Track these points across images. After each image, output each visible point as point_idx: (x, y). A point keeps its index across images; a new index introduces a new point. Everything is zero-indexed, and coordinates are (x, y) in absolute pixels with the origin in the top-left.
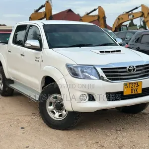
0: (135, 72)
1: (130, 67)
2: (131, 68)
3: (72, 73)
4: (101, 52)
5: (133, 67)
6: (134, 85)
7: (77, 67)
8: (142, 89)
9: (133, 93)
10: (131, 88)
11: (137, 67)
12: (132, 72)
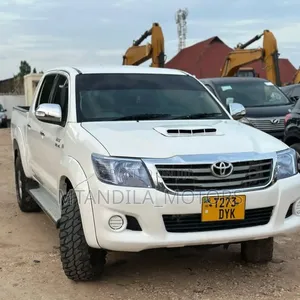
0: (230, 176)
1: (218, 164)
2: (220, 167)
3: (101, 173)
4: (169, 131)
5: (227, 164)
6: (226, 202)
7: (108, 161)
8: (247, 211)
9: (225, 219)
10: (219, 208)
11: (235, 164)
12: (223, 175)
